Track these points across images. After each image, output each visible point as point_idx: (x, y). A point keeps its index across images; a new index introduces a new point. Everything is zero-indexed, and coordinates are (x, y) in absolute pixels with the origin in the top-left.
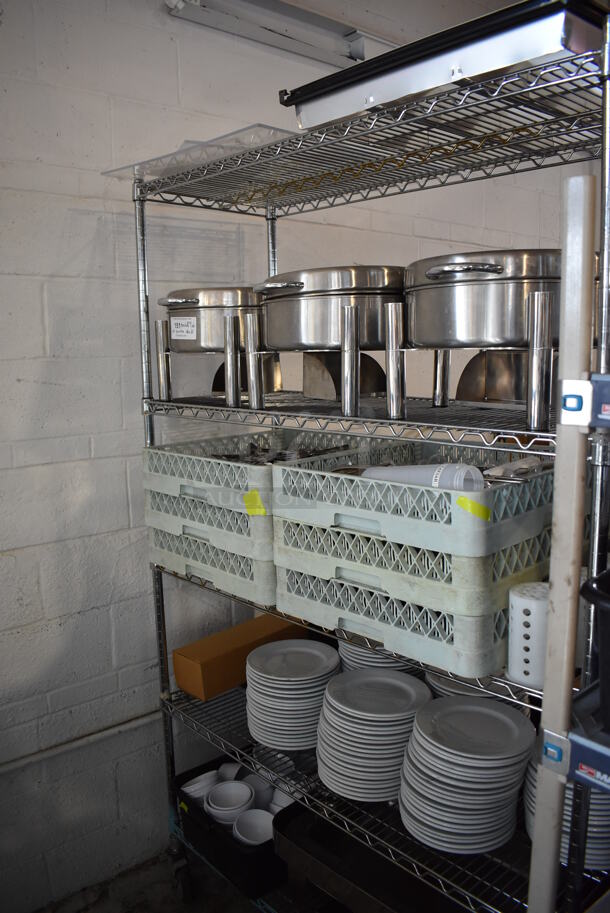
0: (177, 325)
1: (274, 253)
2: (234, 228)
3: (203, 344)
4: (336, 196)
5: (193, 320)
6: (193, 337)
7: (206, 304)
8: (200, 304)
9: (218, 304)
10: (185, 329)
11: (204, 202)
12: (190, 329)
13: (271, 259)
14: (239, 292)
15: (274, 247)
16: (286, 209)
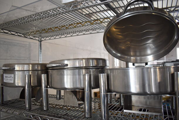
0: (6, 77)
1: (41, 51)
2: (28, 43)
3: (16, 85)
4: (62, 35)
5: (13, 75)
6: (12, 82)
7: (18, 70)
8: (16, 70)
9: (23, 69)
10: (9, 79)
11: (19, 34)
12: (11, 79)
13: (40, 53)
14: (31, 65)
15: (41, 49)
16: (45, 38)
